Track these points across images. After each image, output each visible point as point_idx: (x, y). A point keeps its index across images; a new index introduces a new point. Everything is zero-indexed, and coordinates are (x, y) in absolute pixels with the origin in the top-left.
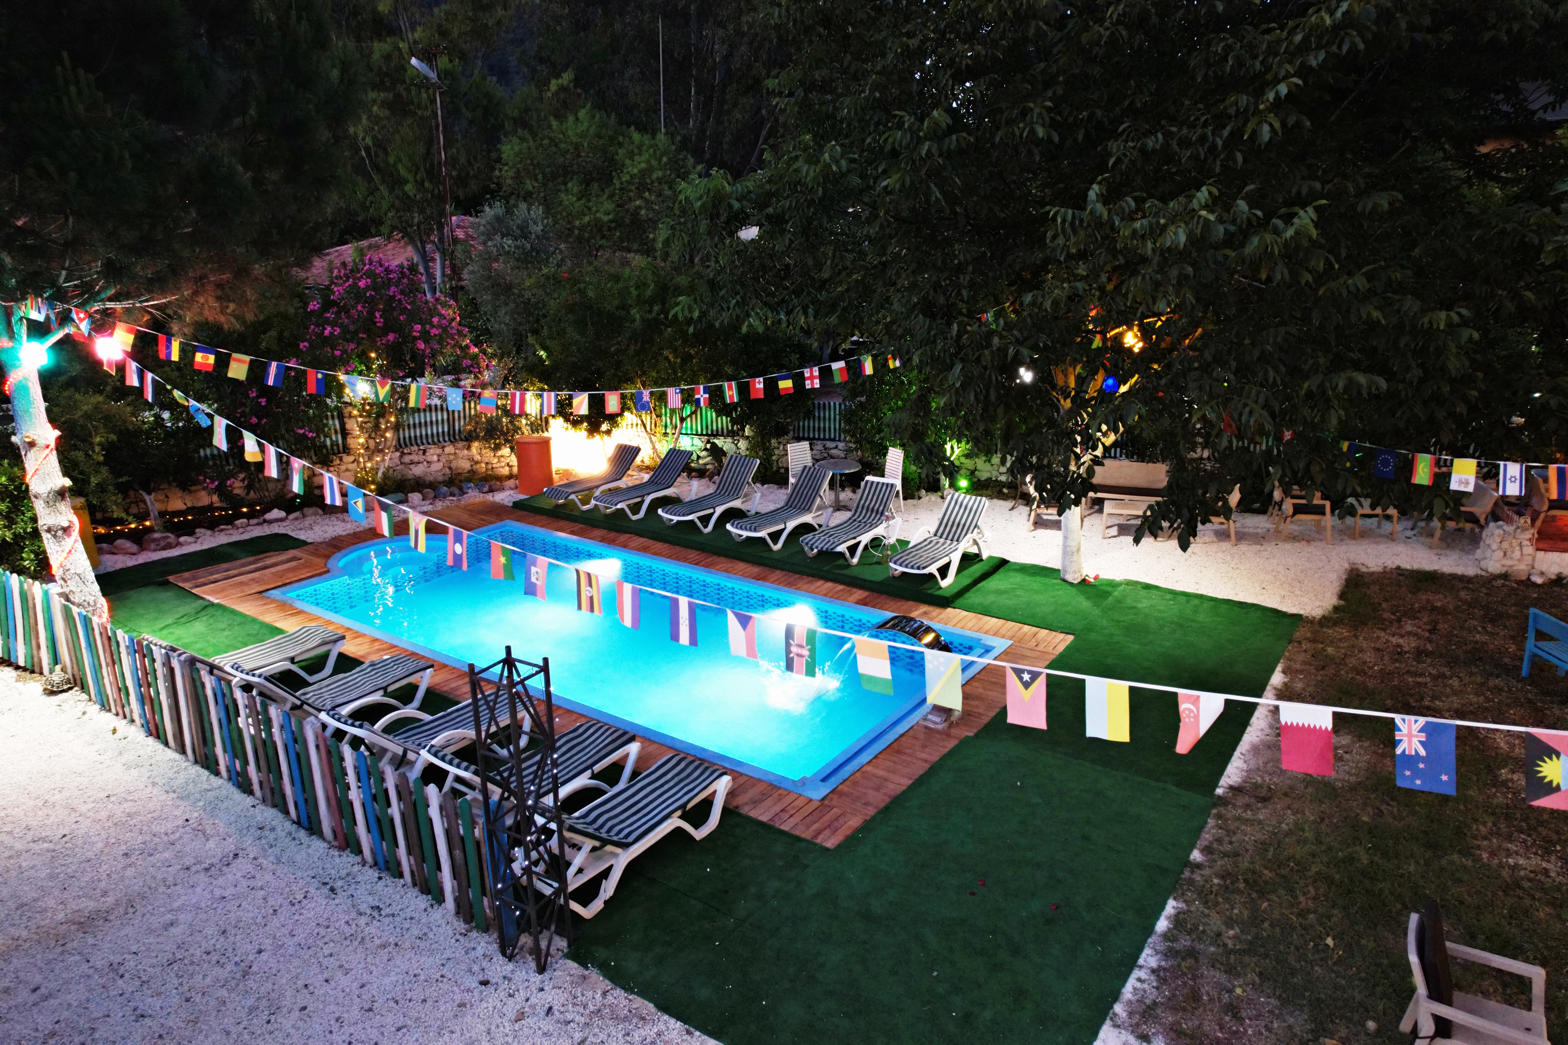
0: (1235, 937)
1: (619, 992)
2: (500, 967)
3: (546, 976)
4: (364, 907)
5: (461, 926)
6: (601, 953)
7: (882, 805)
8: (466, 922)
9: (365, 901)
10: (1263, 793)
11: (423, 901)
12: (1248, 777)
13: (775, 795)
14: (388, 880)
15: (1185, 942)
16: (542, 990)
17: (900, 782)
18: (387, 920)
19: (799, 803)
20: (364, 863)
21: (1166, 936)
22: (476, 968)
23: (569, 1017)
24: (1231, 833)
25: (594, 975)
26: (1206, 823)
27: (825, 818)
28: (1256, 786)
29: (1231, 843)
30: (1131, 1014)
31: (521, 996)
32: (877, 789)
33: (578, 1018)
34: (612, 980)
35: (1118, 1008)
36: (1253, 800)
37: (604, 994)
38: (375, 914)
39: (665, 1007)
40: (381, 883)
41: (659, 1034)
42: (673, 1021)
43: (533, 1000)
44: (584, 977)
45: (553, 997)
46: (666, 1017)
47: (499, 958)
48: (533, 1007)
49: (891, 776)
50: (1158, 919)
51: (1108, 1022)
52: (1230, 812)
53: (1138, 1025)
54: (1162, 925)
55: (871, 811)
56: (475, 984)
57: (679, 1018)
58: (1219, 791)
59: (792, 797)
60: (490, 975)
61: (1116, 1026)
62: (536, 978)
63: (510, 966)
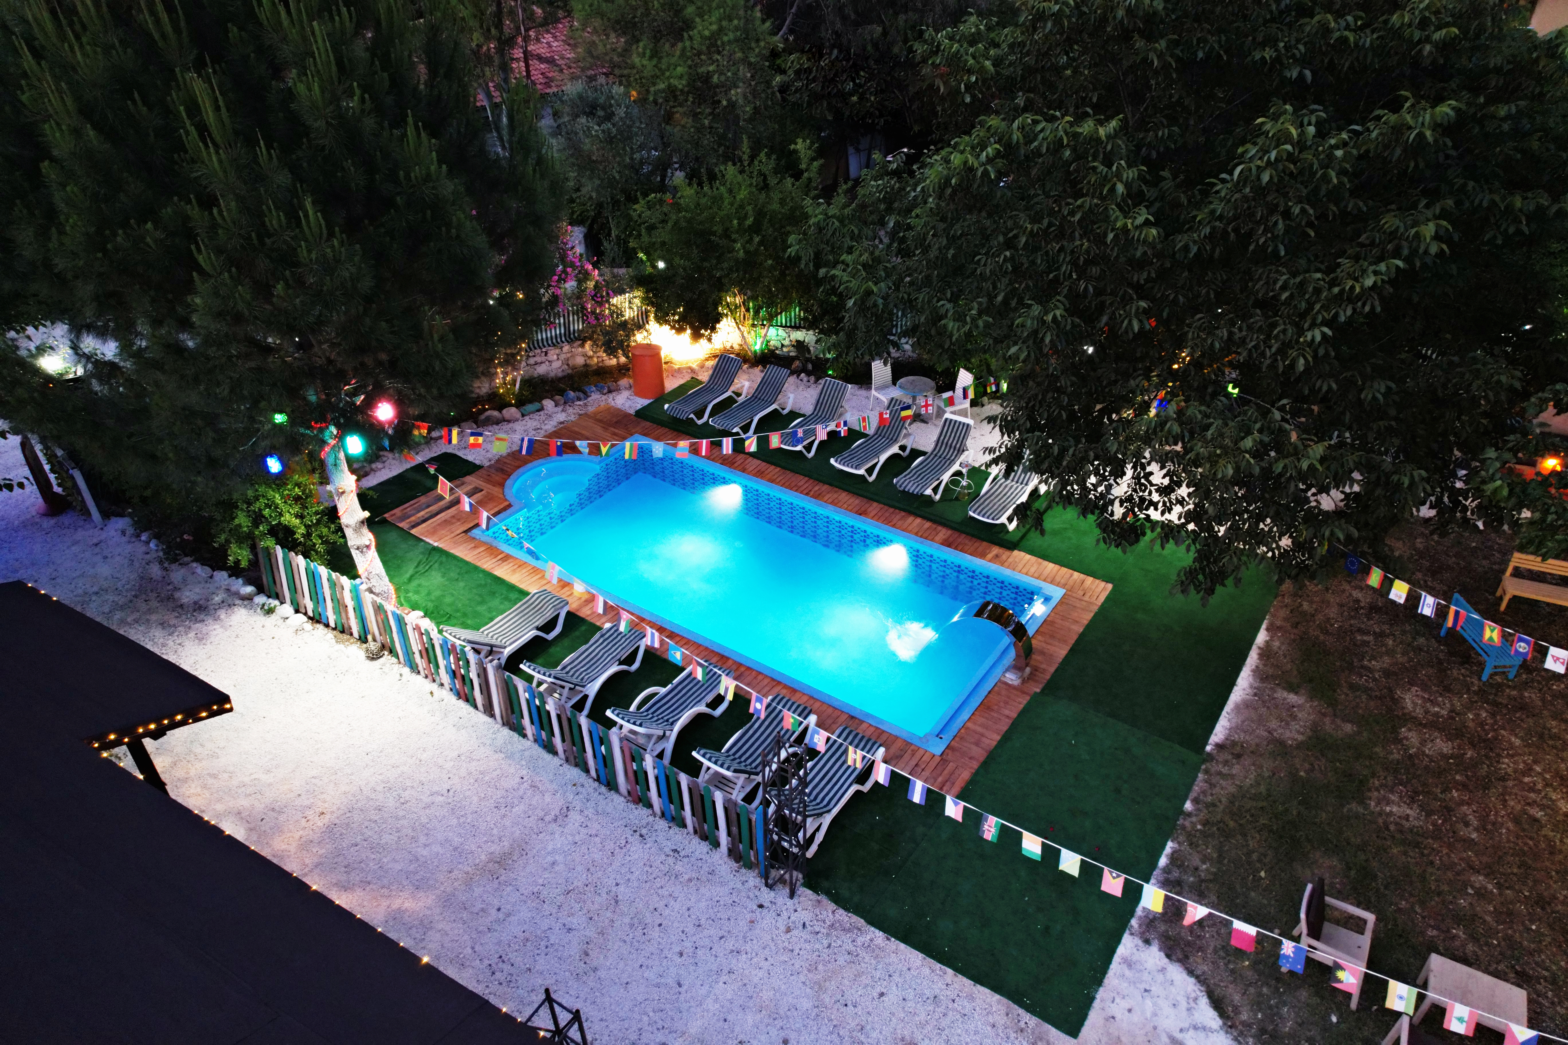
0: (1207, 870)
1: (841, 911)
2: (766, 895)
3: (795, 900)
4: (667, 850)
5: (735, 865)
6: (826, 884)
7: (982, 759)
8: (737, 861)
9: (668, 846)
10: (1238, 749)
11: (704, 846)
12: (1229, 735)
13: (909, 751)
14: (676, 829)
15: (1176, 874)
16: (796, 911)
17: (992, 739)
18: (686, 860)
19: (926, 758)
20: (654, 814)
21: (1166, 870)
22: (752, 895)
23: (817, 929)
24: (1212, 786)
25: (823, 898)
26: (1197, 776)
27: (946, 772)
28: (1234, 744)
29: (1212, 795)
30: (1140, 926)
31: (785, 914)
32: (977, 744)
33: (822, 930)
34: (836, 903)
35: (1134, 922)
36: (1230, 757)
37: (833, 912)
38: (676, 855)
39: (871, 922)
40: (671, 831)
41: (871, 940)
42: (877, 931)
43: (792, 918)
44: (819, 902)
45: (804, 916)
46: (873, 929)
47: (764, 889)
48: (794, 922)
49: (987, 733)
50: (1160, 856)
51: (1127, 931)
52: (1214, 767)
53: (1144, 933)
54: (1163, 861)
55: (975, 765)
56: (755, 907)
57: (880, 929)
58: (1208, 748)
59: (921, 752)
60: (761, 901)
61: (1132, 934)
62: (790, 903)
63: (772, 894)
